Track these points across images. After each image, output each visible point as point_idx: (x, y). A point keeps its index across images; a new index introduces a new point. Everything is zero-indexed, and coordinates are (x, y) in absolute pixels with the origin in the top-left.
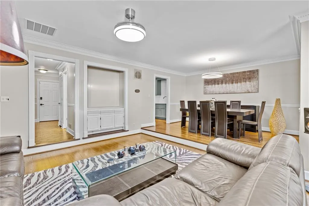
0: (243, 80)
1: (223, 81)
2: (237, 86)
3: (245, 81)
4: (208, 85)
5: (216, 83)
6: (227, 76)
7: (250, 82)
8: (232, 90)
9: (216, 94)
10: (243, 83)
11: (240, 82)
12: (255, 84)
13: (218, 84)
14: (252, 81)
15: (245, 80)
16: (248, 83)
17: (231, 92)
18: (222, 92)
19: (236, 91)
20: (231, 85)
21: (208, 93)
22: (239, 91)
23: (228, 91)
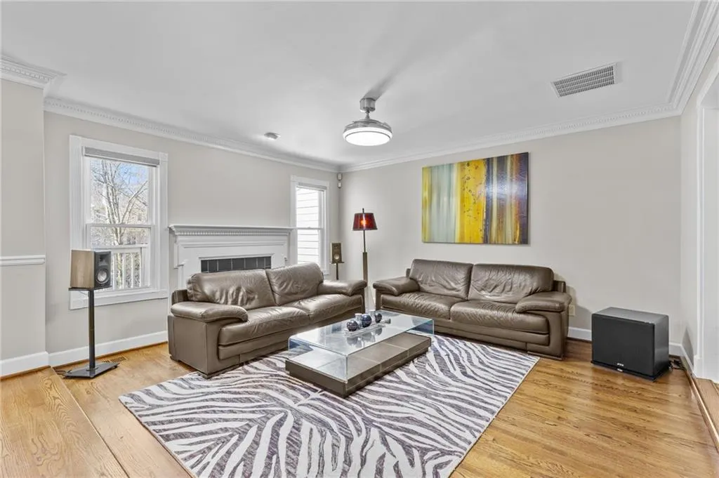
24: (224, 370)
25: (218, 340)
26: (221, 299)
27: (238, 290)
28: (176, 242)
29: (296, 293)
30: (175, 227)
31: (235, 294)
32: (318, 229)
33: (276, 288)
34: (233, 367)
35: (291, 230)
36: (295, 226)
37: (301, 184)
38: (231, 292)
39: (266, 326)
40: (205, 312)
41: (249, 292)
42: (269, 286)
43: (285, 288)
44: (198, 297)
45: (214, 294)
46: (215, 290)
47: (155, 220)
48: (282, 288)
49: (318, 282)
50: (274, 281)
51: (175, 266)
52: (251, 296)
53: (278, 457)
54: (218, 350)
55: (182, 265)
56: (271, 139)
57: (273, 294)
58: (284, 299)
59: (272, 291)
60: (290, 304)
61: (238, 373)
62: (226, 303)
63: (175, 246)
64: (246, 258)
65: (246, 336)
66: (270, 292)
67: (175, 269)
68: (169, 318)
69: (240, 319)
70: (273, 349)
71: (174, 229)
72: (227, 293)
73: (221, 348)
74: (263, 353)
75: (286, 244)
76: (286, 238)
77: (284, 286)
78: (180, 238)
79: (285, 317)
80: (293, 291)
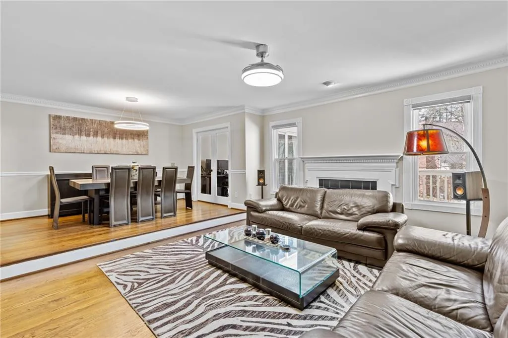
0: (130, 135)
1: (97, 132)
2: (122, 144)
3: (133, 139)
4: (64, 134)
5: (83, 133)
6: (104, 125)
7: (139, 140)
8: (114, 149)
9: (83, 153)
10: (130, 140)
11: (127, 139)
12: (145, 143)
13: (88, 135)
14: (141, 139)
15: (132, 136)
16: (136, 141)
17: (112, 152)
18: (95, 150)
19: (120, 151)
20: (111, 140)
21: (62, 151)
22: (125, 151)
23: (108, 151)
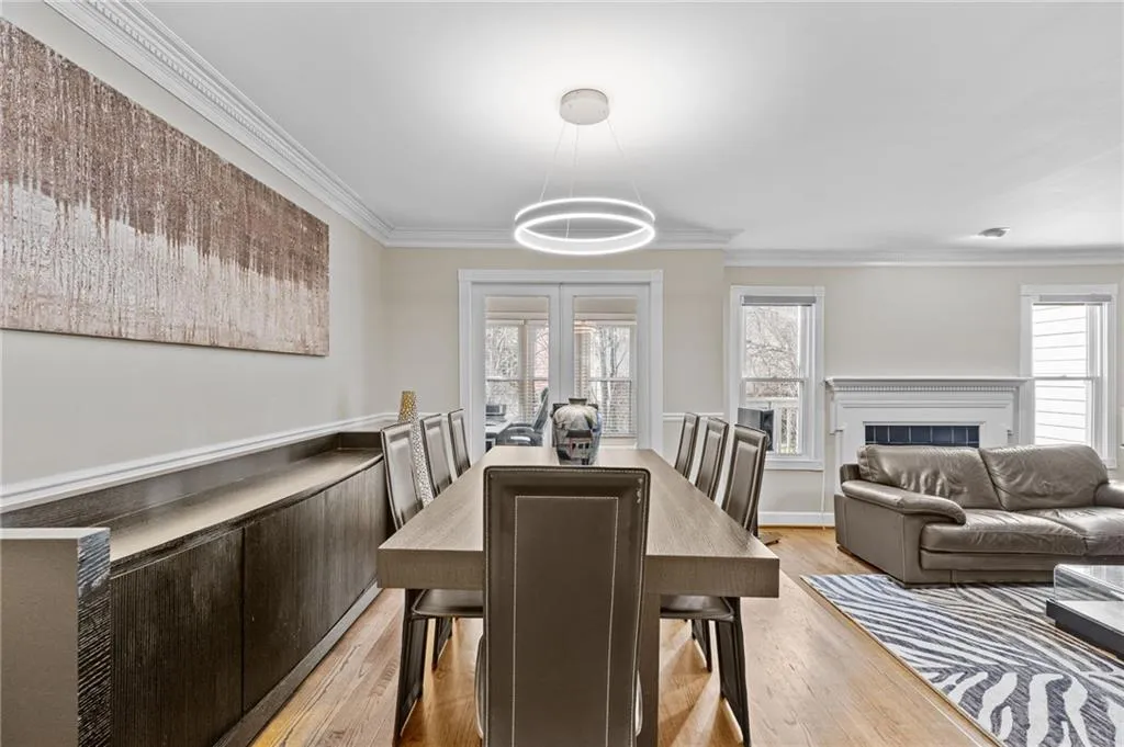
3: (296, 276)
7: (310, 286)
10: (287, 284)
12: (322, 305)
14: (315, 285)
15: (292, 265)
16: (302, 287)
19: (260, 335)
22: (272, 335)
24: (928, 585)
25: (921, 540)
26: (909, 485)
27: (936, 475)
28: (832, 399)
29: (1044, 496)
30: (835, 381)
31: (929, 480)
32: (1087, 379)
33: (1000, 481)
34: (941, 585)
35: (1023, 382)
36: (1030, 375)
37: (1047, 300)
38: (923, 477)
39: (997, 539)
40: (902, 500)
41: (954, 480)
42: (987, 475)
43: (1019, 484)
44: (877, 477)
45: (898, 476)
46: (900, 470)
47: (809, 372)
48: (1013, 483)
49: (1096, 483)
50: (996, 469)
51: (832, 431)
52: (957, 488)
53: (1071, 726)
54: (920, 555)
55: (841, 431)
56: (993, 238)
57: (997, 492)
58: (1018, 502)
59: (994, 484)
60: (1035, 512)
61: (950, 593)
62: (917, 490)
63: (832, 405)
64: (934, 427)
65: (965, 545)
66: (991, 487)
67: (832, 435)
68: (837, 498)
69: (954, 519)
70: (1009, 578)
71: (832, 384)
72: (918, 477)
73: (923, 552)
74: (992, 579)
75: (1011, 406)
76: (1011, 396)
77: (1018, 480)
78: (838, 395)
79: (1033, 533)
80: (1036, 490)
